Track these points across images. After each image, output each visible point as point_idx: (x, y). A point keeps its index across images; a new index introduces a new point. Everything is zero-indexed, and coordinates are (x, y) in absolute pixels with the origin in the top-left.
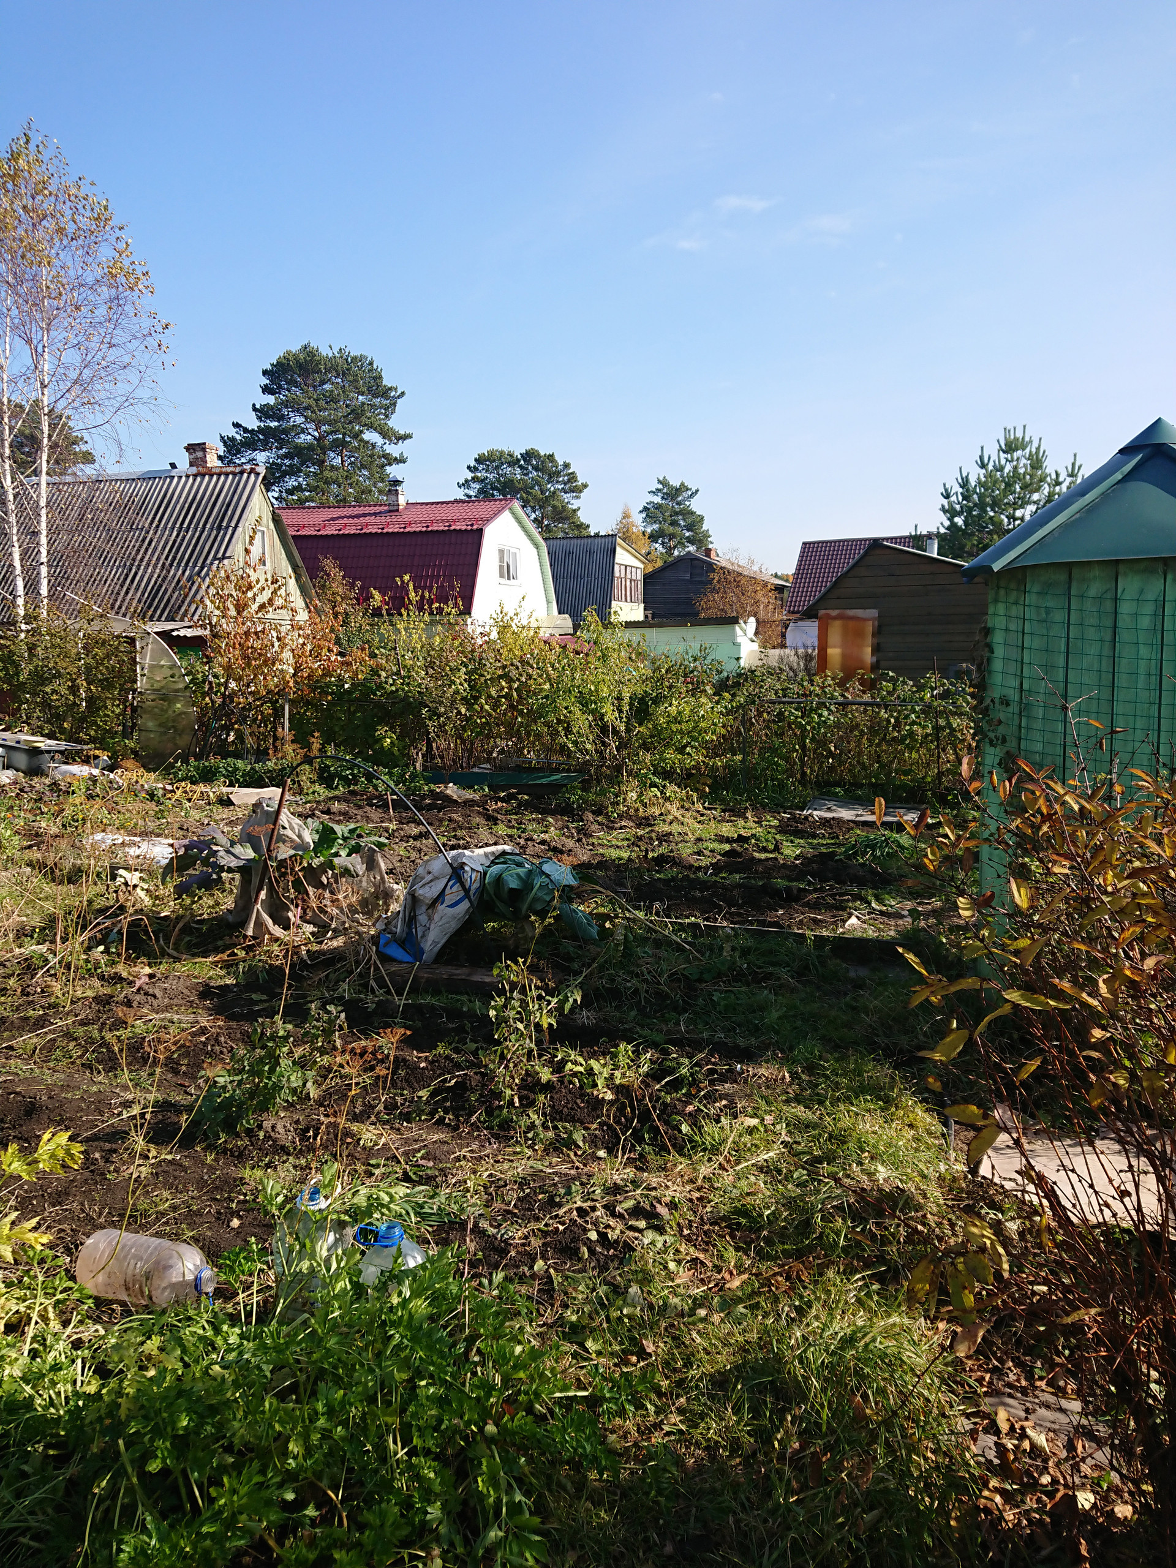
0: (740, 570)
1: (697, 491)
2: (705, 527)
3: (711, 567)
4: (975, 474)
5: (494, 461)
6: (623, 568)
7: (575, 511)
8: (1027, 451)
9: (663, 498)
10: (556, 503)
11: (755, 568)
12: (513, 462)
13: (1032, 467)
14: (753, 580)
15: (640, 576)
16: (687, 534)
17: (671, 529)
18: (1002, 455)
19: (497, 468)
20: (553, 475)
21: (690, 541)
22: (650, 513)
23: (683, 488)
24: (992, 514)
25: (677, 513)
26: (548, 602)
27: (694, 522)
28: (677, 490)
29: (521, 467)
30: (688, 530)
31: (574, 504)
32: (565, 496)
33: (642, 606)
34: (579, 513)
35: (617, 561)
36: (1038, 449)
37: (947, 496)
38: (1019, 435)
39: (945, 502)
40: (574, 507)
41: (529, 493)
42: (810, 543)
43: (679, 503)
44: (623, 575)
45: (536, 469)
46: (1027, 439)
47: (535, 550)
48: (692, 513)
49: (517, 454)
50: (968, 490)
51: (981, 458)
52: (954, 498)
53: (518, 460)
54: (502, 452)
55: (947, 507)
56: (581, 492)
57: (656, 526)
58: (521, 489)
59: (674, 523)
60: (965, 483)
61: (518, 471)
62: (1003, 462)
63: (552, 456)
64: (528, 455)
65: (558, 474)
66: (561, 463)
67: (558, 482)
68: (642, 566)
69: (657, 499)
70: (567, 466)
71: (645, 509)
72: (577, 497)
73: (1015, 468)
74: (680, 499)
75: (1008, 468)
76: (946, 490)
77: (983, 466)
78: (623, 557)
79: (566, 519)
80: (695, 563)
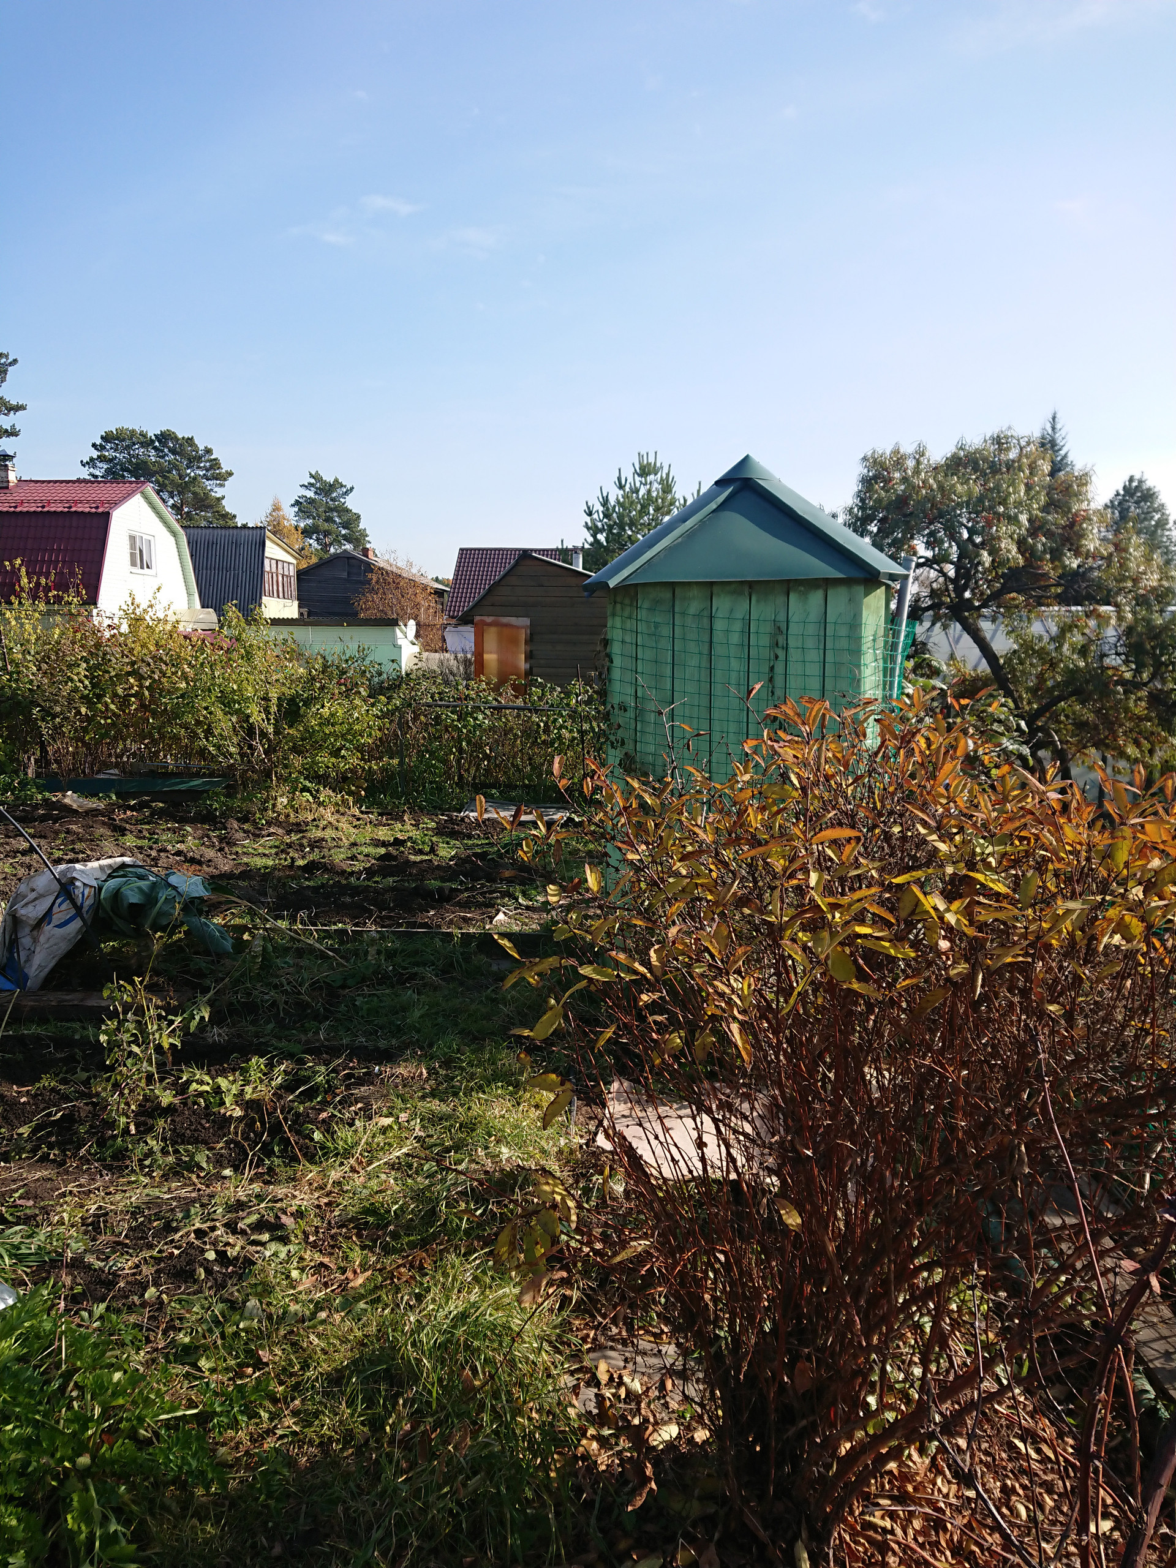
0: (399, 572)
1: (352, 489)
3: (369, 567)
4: (615, 495)
5: (124, 440)
6: (274, 562)
7: (219, 500)
8: (659, 475)
9: (316, 493)
10: (197, 489)
11: (414, 571)
13: (664, 492)
14: (413, 583)
15: (292, 572)
17: (326, 526)
18: (637, 479)
19: (128, 447)
20: (194, 460)
23: (337, 484)
24: (630, 533)
25: (331, 510)
26: (189, 594)
28: (331, 485)
29: (155, 448)
32: (207, 483)
33: (296, 603)
35: (266, 554)
36: (668, 474)
37: (590, 514)
38: (652, 460)
39: (588, 519)
41: (165, 477)
42: (467, 550)
43: (333, 500)
44: (274, 570)
45: (173, 451)
46: (658, 465)
47: (173, 539)
48: (348, 511)
49: (151, 434)
50: (608, 509)
51: (619, 479)
52: (595, 516)
53: (152, 441)
54: (134, 431)
55: (590, 524)
56: (225, 480)
57: (310, 522)
58: (156, 472)
60: (605, 502)
61: (153, 453)
62: (638, 484)
63: (191, 440)
64: (165, 437)
65: (199, 459)
67: (199, 468)
68: (295, 562)
70: (208, 451)
72: (222, 486)
73: (649, 491)
74: (334, 495)
75: (643, 491)
76: (589, 508)
77: (621, 487)
78: (273, 550)
79: (209, 507)
80: (352, 561)
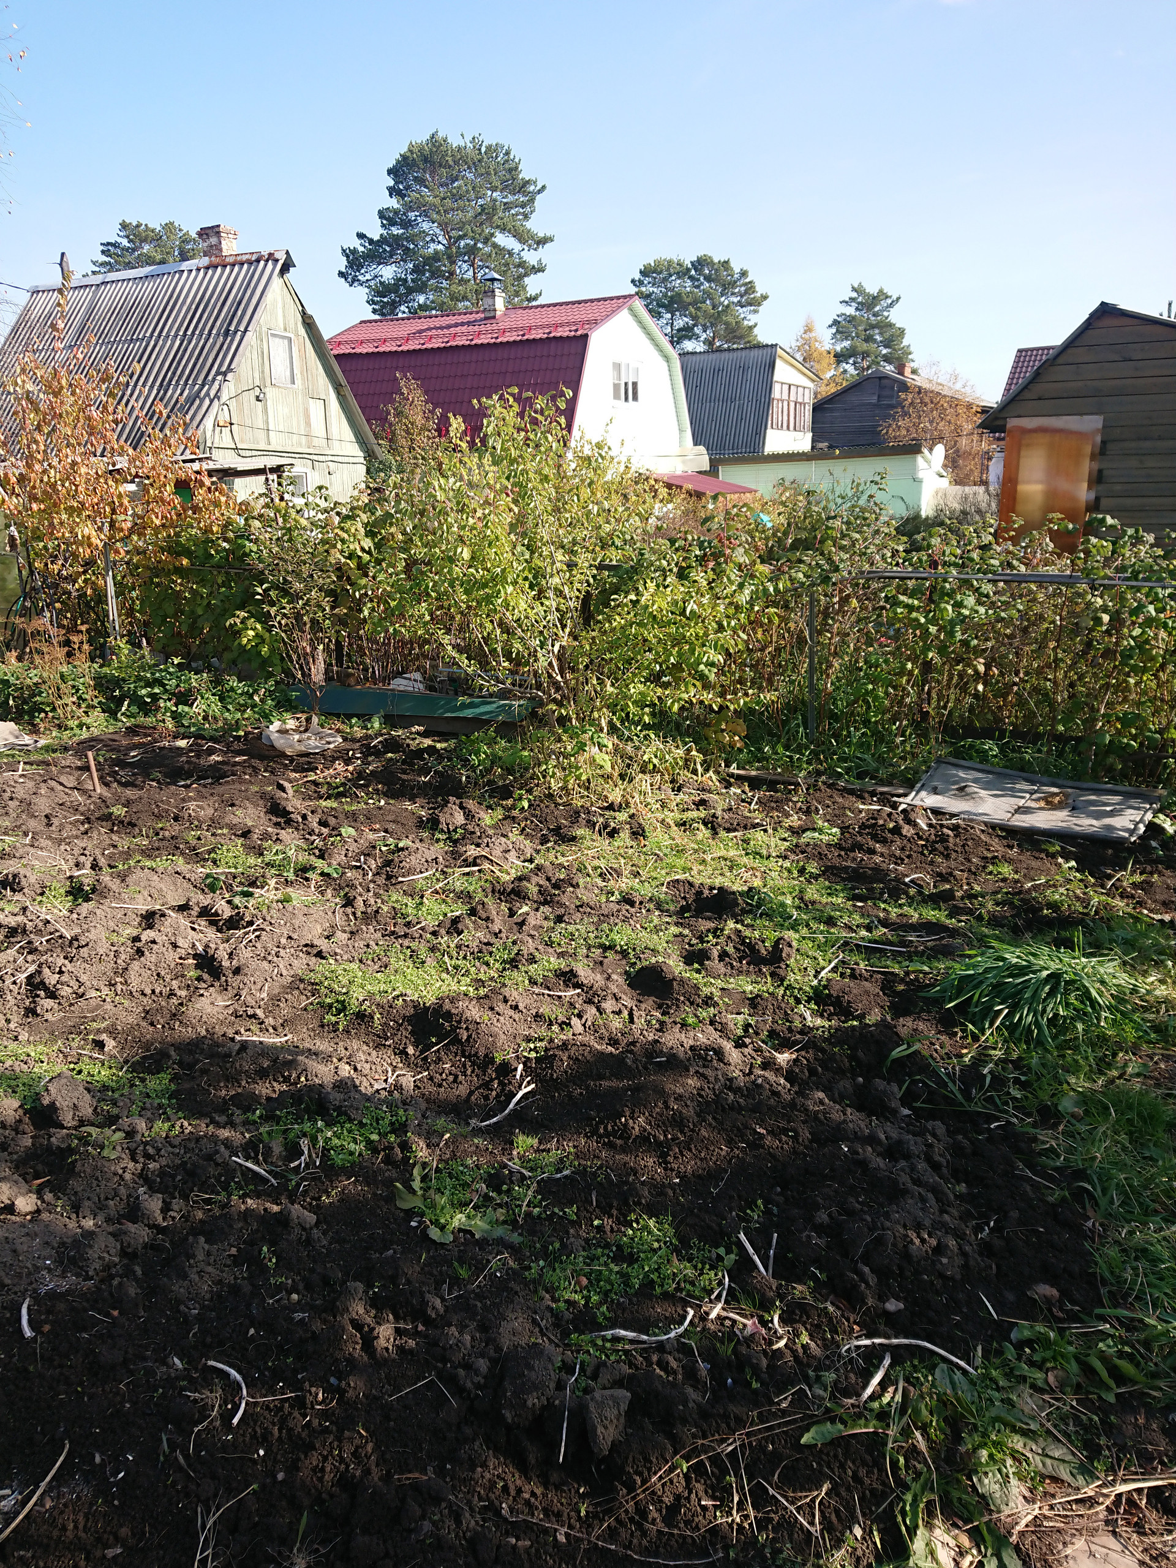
0: (940, 391)
1: (898, 298)
2: (905, 342)
3: (904, 387)
5: (661, 272)
6: (786, 388)
7: (751, 328)
9: (857, 309)
10: (730, 319)
11: (958, 386)
12: (683, 273)
14: (955, 402)
15: (809, 399)
16: (884, 351)
17: (865, 346)
19: (665, 280)
20: (727, 286)
21: (887, 359)
22: (841, 327)
23: (882, 295)
25: (873, 327)
27: (893, 336)
28: (874, 298)
29: (691, 278)
30: (886, 347)
31: (752, 319)
32: (741, 310)
33: (809, 435)
34: (756, 331)
35: (777, 378)
40: (751, 324)
41: (695, 310)
42: (1025, 350)
43: (876, 315)
44: (784, 396)
45: (708, 279)
48: (891, 325)
49: (688, 263)
53: (688, 270)
54: (670, 262)
56: (759, 305)
57: (847, 344)
58: (686, 305)
59: (869, 339)
61: (689, 283)
63: (727, 262)
64: (701, 263)
65: (733, 284)
66: (737, 270)
67: (733, 294)
68: (811, 385)
69: (850, 311)
70: (744, 274)
71: (836, 323)
72: (756, 312)
74: (877, 308)
78: (786, 373)
79: (741, 337)
80: (884, 382)
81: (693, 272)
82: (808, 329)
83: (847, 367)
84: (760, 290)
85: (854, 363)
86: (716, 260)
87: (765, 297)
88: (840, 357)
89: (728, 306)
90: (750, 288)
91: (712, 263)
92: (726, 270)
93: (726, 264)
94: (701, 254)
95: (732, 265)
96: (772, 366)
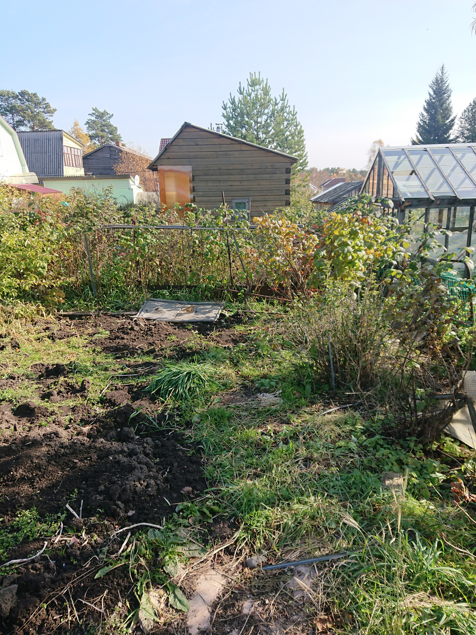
0: (134, 153)
1: (113, 115)
2: (118, 133)
4: (238, 97)
5: (5, 96)
6: (69, 149)
8: (261, 86)
9: (96, 118)
10: (40, 118)
12: (15, 97)
13: (264, 95)
15: (80, 154)
16: (110, 136)
17: (102, 133)
19: (7, 100)
21: (112, 139)
22: (90, 125)
23: (105, 113)
24: (247, 119)
25: (104, 126)
26: (22, 165)
27: (113, 130)
28: (102, 114)
30: (110, 134)
32: (45, 115)
33: (83, 168)
35: (64, 144)
36: (266, 85)
37: (225, 109)
38: (257, 77)
39: (224, 112)
41: (25, 113)
43: (104, 121)
44: (69, 152)
45: (28, 100)
46: (261, 79)
47: (10, 137)
48: (112, 125)
49: (17, 92)
50: (235, 106)
51: (240, 88)
52: (228, 110)
53: (17, 96)
54: (8, 92)
56: (53, 113)
57: (94, 132)
58: (20, 111)
59: (103, 130)
60: (233, 103)
61: (18, 101)
62: (250, 91)
64: (23, 94)
65: (40, 103)
67: (40, 108)
69: (93, 118)
70: (44, 99)
71: (88, 123)
72: (52, 116)
73: (256, 95)
74: (104, 118)
75: (253, 95)
76: (224, 105)
77: (241, 93)
78: (67, 142)
79: (46, 126)
80: (111, 148)
81: (20, 97)
82: (76, 125)
83: (95, 141)
84: (53, 107)
85: (98, 140)
86: (30, 93)
87: (55, 110)
88: (92, 137)
89: (38, 113)
90: (47, 106)
91: (28, 94)
92: (36, 97)
93: (35, 94)
94: (23, 89)
95: (38, 95)
96: (62, 139)
